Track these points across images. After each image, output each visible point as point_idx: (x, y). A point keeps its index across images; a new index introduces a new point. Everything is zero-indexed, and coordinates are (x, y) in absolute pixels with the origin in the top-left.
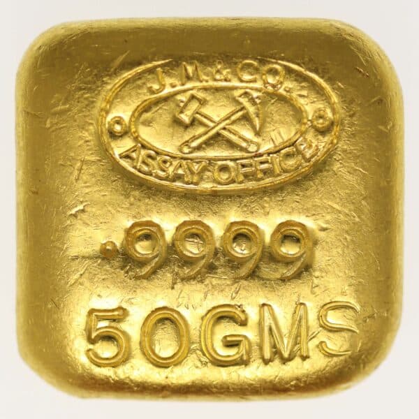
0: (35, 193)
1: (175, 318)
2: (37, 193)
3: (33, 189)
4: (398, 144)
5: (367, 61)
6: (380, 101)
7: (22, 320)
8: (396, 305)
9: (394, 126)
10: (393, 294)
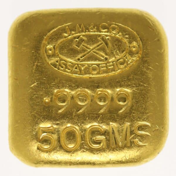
0: (16, 79)
1: (75, 131)
2: (17, 79)
3: (16, 78)
4: (166, 58)
5: (153, 24)
6: (159, 40)
7: (11, 133)
8: (166, 126)
9: (164, 51)
10: (165, 121)
